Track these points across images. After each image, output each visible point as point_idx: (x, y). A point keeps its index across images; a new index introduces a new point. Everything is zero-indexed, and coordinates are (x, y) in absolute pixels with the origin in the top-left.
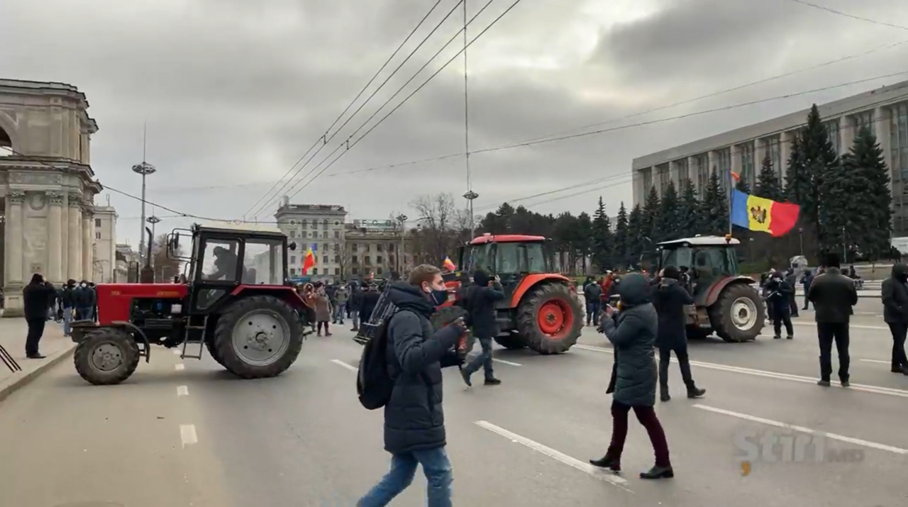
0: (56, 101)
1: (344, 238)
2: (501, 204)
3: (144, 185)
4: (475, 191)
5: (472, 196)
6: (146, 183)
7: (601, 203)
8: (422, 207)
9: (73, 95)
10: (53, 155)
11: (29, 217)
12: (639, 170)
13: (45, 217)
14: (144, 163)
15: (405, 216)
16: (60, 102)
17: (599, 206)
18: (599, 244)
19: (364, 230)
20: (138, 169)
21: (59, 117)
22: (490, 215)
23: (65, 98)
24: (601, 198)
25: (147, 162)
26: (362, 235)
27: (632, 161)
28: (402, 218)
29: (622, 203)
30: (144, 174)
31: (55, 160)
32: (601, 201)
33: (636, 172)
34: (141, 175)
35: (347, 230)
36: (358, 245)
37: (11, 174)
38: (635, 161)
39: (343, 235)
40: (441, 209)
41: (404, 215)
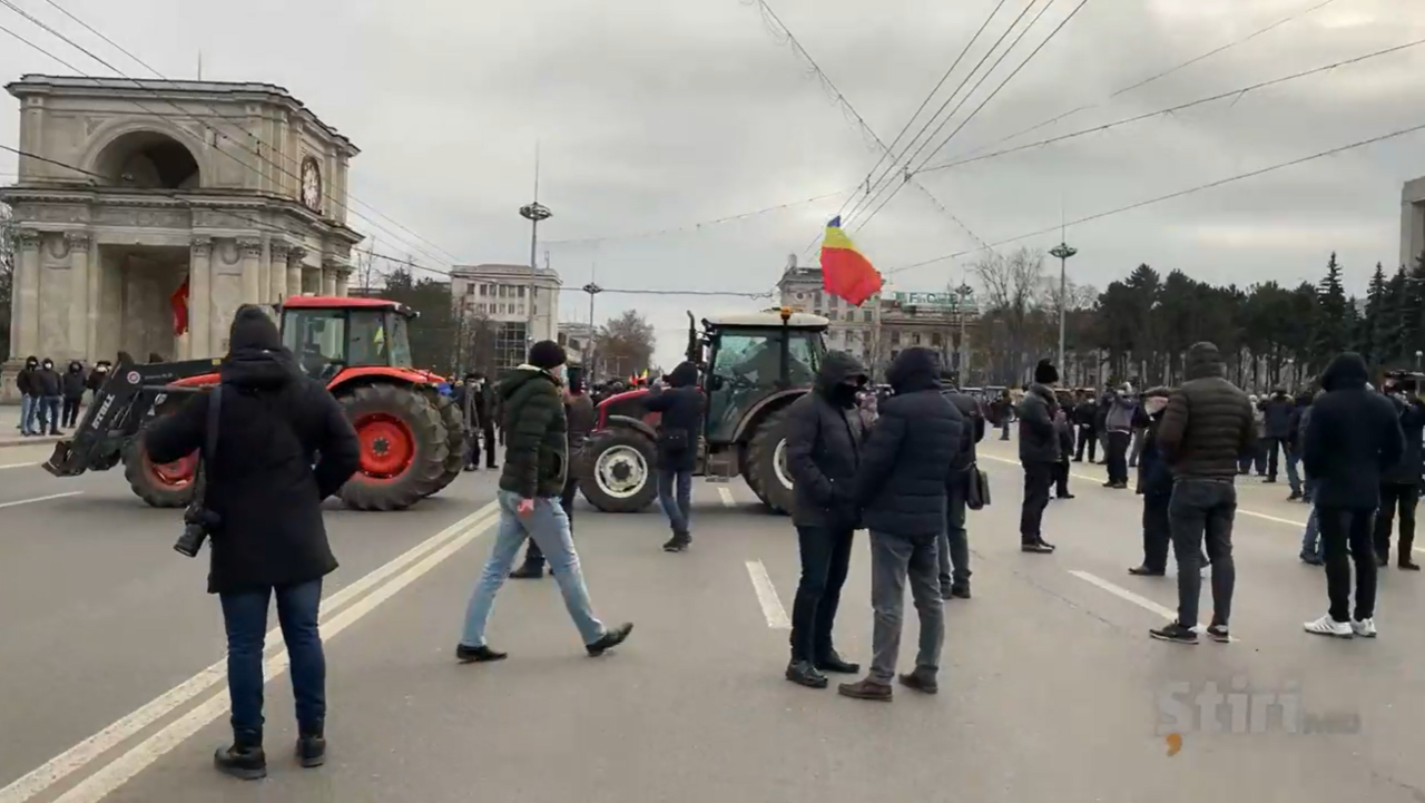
0: (253, 109)
1: (878, 323)
2: (1135, 268)
3: (534, 237)
4: (1070, 245)
5: (1065, 253)
6: (537, 234)
7: (1332, 265)
8: (985, 271)
9: (275, 100)
10: (247, 187)
11: (220, 274)
12: (1415, 204)
13: (239, 275)
14: (535, 203)
15: (968, 288)
16: (258, 111)
17: (1329, 271)
18: (1322, 342)
19: (913, 310)
20: (526, 212)
21: (257, 132)
22: (1114, 287)
23: (265, 105)
24: (1333, 257)
25: (538, 202)
26: (908, 317)
27: (1402, 186)
28: (965, 290)
29: (1379, 266)
30: (535, 219)
31: (250, 193)
32: (1333, 261)
33: (1410, 206)
34: (531, 221)
35: (884, 310)
36: (901, 335)
37: (195, 215)
38: (1409, 186)
39: (878, 317)
40: (1018, 275)
41: (967, 285)
